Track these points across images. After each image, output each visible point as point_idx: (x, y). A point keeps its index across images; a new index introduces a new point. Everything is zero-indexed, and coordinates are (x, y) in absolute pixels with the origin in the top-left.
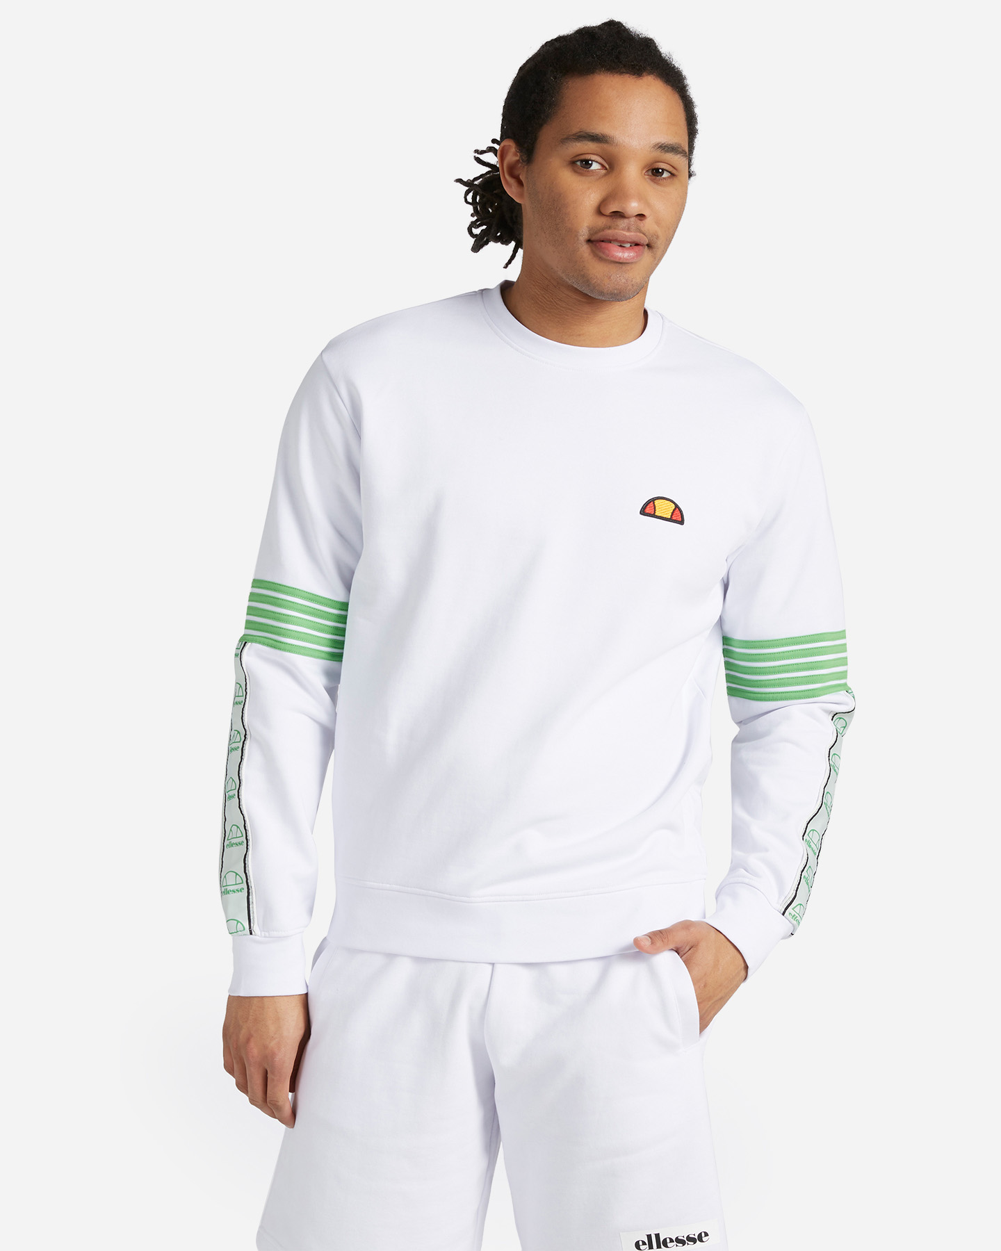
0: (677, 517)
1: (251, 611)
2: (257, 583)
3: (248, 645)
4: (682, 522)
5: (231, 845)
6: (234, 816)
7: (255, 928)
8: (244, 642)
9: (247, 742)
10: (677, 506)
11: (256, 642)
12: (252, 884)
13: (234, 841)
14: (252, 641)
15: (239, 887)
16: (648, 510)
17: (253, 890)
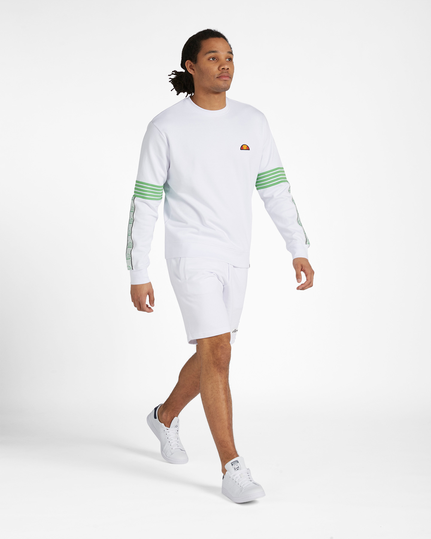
0: (248, 149)
1: (135, 189)
2: (137, 182)
3: (136, 198)
4: (249, 150)
5: (129, 247)
6: (130, 240)
7: (133, 268)
8: (134, 197)
9: (134, 222)
10: (247, 146)
11: (138, 197)
12: (132, 257)
13: (130, 246)
14: (137, 197)
15: (129, 258)
16: (242, 148)
17: (132, 259)
